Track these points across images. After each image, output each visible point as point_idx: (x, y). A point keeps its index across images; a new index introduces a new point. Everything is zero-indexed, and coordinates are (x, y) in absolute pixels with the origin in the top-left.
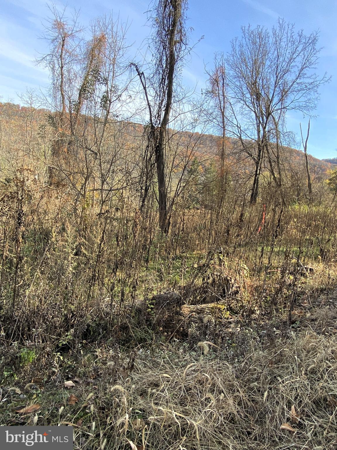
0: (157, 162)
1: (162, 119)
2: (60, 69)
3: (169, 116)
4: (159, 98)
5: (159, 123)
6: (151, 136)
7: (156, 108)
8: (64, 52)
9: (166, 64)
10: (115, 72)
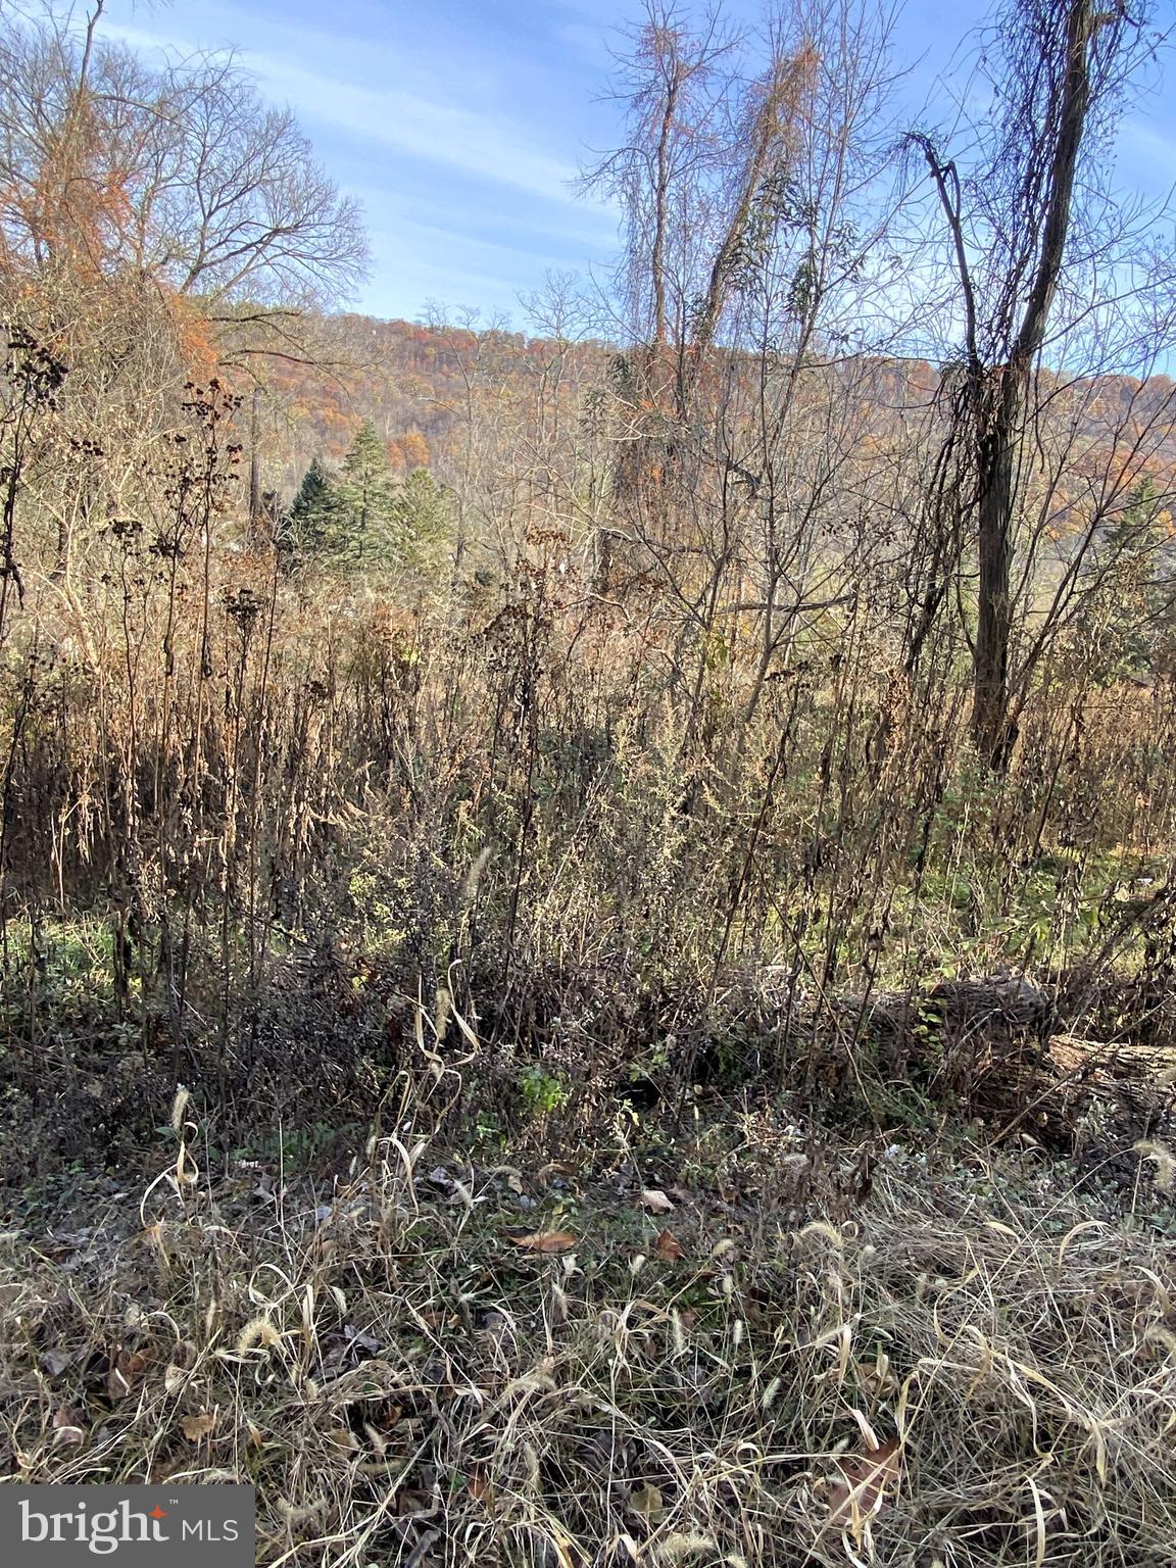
0: (980, 500)
1: (1014, 334)
2: (655, 197)
3: (1044, 318)
4: (1008, 254)
5: (1005, 349)
6: (967, 399)
7: (996, 293)
8: (671, 133)
9: (1050, 119)
10: (845, 176)
